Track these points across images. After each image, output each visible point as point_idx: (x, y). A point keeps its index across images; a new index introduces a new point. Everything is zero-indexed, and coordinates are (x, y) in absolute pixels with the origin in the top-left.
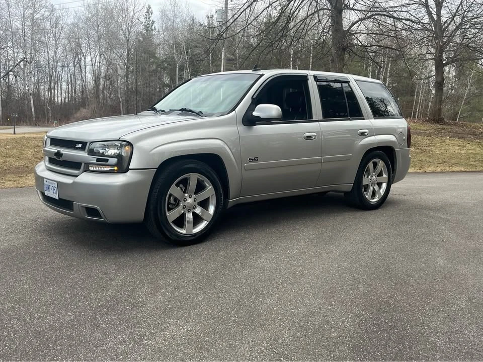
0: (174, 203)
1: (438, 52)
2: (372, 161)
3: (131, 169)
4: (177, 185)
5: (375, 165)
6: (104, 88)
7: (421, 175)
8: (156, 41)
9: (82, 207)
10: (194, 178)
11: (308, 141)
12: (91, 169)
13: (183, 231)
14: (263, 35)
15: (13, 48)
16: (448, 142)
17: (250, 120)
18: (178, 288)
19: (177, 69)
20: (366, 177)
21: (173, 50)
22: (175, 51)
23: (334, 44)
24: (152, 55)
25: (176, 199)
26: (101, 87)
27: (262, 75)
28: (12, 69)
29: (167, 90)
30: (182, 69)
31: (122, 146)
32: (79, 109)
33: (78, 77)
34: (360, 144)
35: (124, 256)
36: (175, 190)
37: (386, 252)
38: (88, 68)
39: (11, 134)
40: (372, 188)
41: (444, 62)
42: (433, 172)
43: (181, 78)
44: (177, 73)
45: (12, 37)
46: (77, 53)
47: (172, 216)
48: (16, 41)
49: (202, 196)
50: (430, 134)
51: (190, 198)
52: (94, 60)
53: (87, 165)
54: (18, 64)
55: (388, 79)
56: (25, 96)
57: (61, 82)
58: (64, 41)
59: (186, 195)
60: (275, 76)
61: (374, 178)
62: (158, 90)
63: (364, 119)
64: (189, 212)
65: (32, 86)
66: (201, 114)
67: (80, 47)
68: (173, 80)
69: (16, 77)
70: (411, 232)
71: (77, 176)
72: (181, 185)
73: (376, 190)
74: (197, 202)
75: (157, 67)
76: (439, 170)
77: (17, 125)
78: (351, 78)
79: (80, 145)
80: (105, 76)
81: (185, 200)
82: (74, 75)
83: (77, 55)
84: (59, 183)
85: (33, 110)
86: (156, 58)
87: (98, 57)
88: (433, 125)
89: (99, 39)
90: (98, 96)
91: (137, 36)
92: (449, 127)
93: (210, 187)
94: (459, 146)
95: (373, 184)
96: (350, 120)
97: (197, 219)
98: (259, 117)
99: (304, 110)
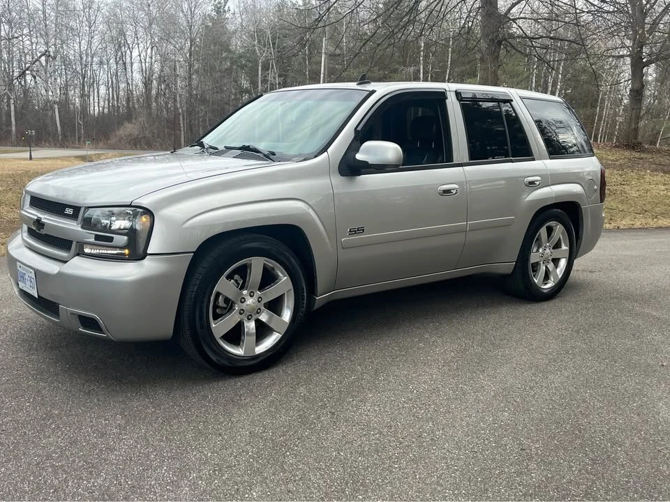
0: (225, 306)
1: (635, 46)
2: (545, 227)
3: (150, 254)
4: (230, 277)
5: (550, 230)
6: (158, 94)
7: (613, 234)
8: (231, 27)
9: (72, 314)
10: (257, 265)
11: (446, 198)
12: (87, 250)
13: (239, 351)
14: (380, 21)
15: (31, 36)
16: (648, 178)
17: (351, 167)
18: (220, 470)
19: (260, 68)
20: (535, 250)
21: (254, 41)
22: (256, 43)
23: (485, 35)
24: (226, 47)
25: (227, 300)
26: (154, 92)
27: (373, 92)
28: (29, 67)
29: (246, 97)
30: (266, 67)
31: (135, 215)
32: (122, 124)
33: (122, 78)
34: (527, 199)
35: (141, 395)
36: (225, 286)
37: (572, 389)
38: (136, 66)
39: (25, 159)
40: (544, 268)
41: (644, 60)
42: (631, 229)
43: (265, 81)
44: (260, 73)
45: (29, 20)
46: (120, 44)
47: (220, 328)
48: (34, 27)
49: (272, 293)
50: (621, 167)
51: (251, 296)
52: (144, 54)
53: (81, 245)
54: (37, 60)
55: (559, 84)
56: (48, 105)
57: (98, 84)
58: (101, 27)
59: (245, 292)
60: (393, 94)
61: (548, 251)
62: (233, 97)
63: (534, 160)
64: (249, 319)
65: (58, 91)
66: (272, 157)
67: (125, 36)
68: (254, 83)
69: (35, 78)
70: (609, 346)
71: (66, 262)
72: (236, 277)
73: (550, 270)
74: (263, 302)
75: (232, 64)
76: (638, 224)
77: (37, 145)
78: (514, 93)
79: (69, 211)
80: (160, 77)
81: (243, 300)
82: (117, 75)
83: (120, 47)
84: (37, 272)
85: (58, 125)
86: (229, 51)
87: (149, 50)
88: (627, 153)
89: (150, 24)
90: (149, 106)
91: (203, 20)
92: (649, 156)
93: (284, 278)
94: (665, 184)
95: (546, 261)
96: (512, 161)
97: (263, 330)
98: (366, 162)
99: (439, 145)
